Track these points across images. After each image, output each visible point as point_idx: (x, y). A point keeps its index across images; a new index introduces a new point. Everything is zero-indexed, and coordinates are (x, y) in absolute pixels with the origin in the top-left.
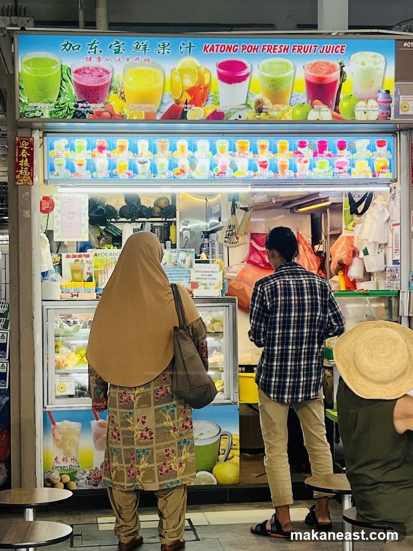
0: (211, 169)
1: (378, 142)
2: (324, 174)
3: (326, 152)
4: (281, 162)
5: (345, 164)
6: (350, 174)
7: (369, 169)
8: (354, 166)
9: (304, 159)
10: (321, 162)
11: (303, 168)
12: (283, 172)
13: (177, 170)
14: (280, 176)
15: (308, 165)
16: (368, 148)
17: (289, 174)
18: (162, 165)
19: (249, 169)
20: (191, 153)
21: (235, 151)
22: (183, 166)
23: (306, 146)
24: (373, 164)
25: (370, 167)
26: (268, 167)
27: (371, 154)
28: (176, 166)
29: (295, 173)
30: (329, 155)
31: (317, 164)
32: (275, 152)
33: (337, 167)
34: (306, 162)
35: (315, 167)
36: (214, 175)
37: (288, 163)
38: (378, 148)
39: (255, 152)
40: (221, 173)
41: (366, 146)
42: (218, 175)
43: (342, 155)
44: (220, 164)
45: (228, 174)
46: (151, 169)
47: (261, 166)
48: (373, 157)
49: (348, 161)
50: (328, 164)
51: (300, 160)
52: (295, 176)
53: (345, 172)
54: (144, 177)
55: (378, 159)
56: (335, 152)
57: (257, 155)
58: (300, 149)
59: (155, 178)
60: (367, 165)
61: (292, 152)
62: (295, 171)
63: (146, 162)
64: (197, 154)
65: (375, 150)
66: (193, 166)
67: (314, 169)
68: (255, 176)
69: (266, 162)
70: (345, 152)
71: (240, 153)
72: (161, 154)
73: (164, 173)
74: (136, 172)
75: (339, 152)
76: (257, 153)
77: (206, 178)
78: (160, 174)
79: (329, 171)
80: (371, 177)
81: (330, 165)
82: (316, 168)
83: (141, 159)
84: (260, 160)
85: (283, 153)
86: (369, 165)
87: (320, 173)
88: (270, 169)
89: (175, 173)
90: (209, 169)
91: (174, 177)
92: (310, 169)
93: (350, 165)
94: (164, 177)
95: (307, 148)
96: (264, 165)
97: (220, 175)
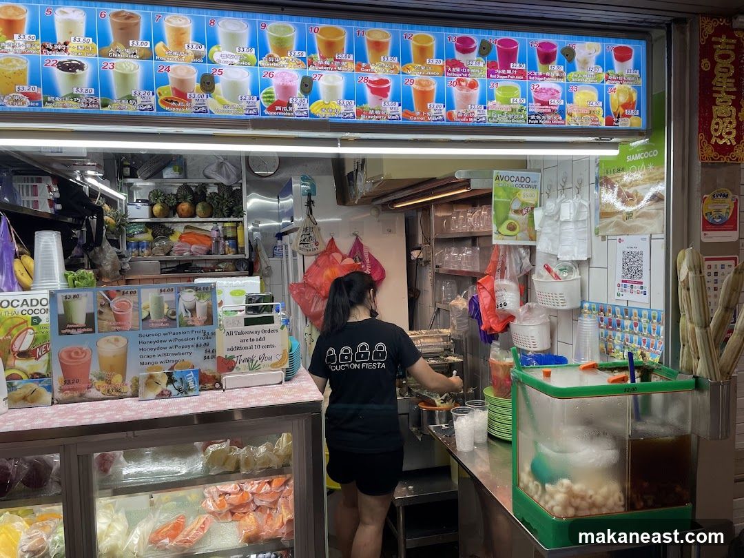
0: (255, 92)
1: (616, 49)
2: (511, 116)
3: (515, 66)
4: (419, 83)
5: (553, 93)
6: (564, 118)
7: (599, 109)
8: (570, 100)
9: (469, 80)
10: (505, 88)
11: (467, 99)
12: (424, 108)
13: (167, 91)
14: (417, 119)
15: (477, 93)
16: (599, 62)
17: (436, 111)
18: (125, 78)
19: (348, 96)
20: (203, 49)
21: (312, 50)
22: (182, 82)
23: (472, 50)
24: (608, 96)
25: (601, 103)
26: (389, 94)
27: (603, 76)
28: (163, 81)
29: (449, 111)
30: (521, 73)
31: (497, 93)
32: (405, 59)
33: (537, 101)
34: (473, 86)
35: (492, 98)
36: (263, 108)
37: (434, 87)
38: (616, 63)
39: (360, 58)
40: (279, 103)
41: (594, 58)
42: (272, 109)
43: (548, 74)
44: (275, 82)
45: (296, 107)
46: (94, 85)
47: (374, 91)
48: (607, 83)
49: (558, 88)
50: (519, 92)
51: (459, 80)
52: (450, 116)
53: (553, 111)
54: (74, 107)
55: (617, 86)
56: (532, 67)
57: (364, 65)
58: (458, 56)
59: (106, 109)
60: (596, 99)
61: (442, 62)
62: (450, 106)
63: (81, 67)
64: (217, 54)
65: (612, 68)
66: (208, 83)
67: (489, 104)
68: (359, 113)
69: (387, 82)
70: (555, 68)
71: (323, 58)
72: (120, 47)
73: (130, 98)
74: (50, 90)
75: (541, 69)
76: (365, 61)
77: (242, 115)
78: (121, 99)
79: (521, 110)
80: (602, 123)
81: (523, 96)
82: (495, 101)
83: (64, 57)
84: (371, 77)
85: (423, 61)
86: (599, 100)
87: (502, 113)
88: (394, 99)
89: (161, 98)
90: (249, 93)
91: (159, 109)
92: (482, 102)
93: (563, 98)
94: (130, 109)
95: (474, 55)
96: (380, 89)
97: (278, 108)
